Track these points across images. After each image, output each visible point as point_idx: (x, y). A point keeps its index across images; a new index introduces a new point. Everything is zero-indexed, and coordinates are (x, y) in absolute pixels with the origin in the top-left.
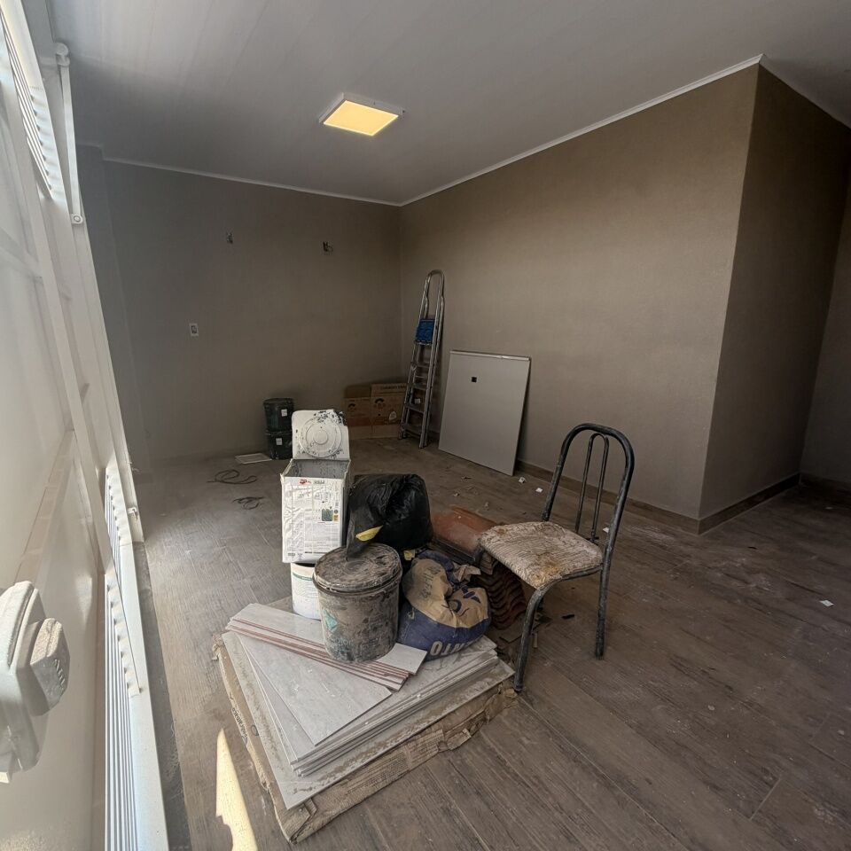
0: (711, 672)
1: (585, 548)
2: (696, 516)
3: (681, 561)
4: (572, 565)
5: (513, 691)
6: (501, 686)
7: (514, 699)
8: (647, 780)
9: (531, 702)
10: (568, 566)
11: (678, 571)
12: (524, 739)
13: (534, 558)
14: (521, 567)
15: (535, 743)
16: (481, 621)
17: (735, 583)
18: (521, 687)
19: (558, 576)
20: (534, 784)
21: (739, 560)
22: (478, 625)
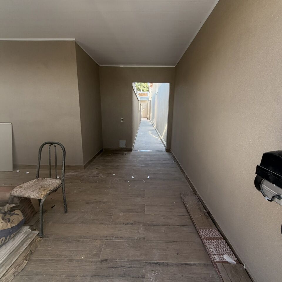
0: (96, 200)
1: (55, 181)
2: (83, 165)
3: (81, 178)
4: (52, 187)
5: (40, 238)
6: (35, 239)
7: (41, 240)
8: (88, 233)
9: (48, 237)
10: (52, 188)
11: (82, 180)
12: (49, 249)
13: (38, 190)
14: (33, 195)
15: (53, 247)
16: (21, 220)
17: (96, 178)
18: (43, 235)
19: (49, 192)
20: (57, 257)
21: (95, 172)
22: (20, 222)
